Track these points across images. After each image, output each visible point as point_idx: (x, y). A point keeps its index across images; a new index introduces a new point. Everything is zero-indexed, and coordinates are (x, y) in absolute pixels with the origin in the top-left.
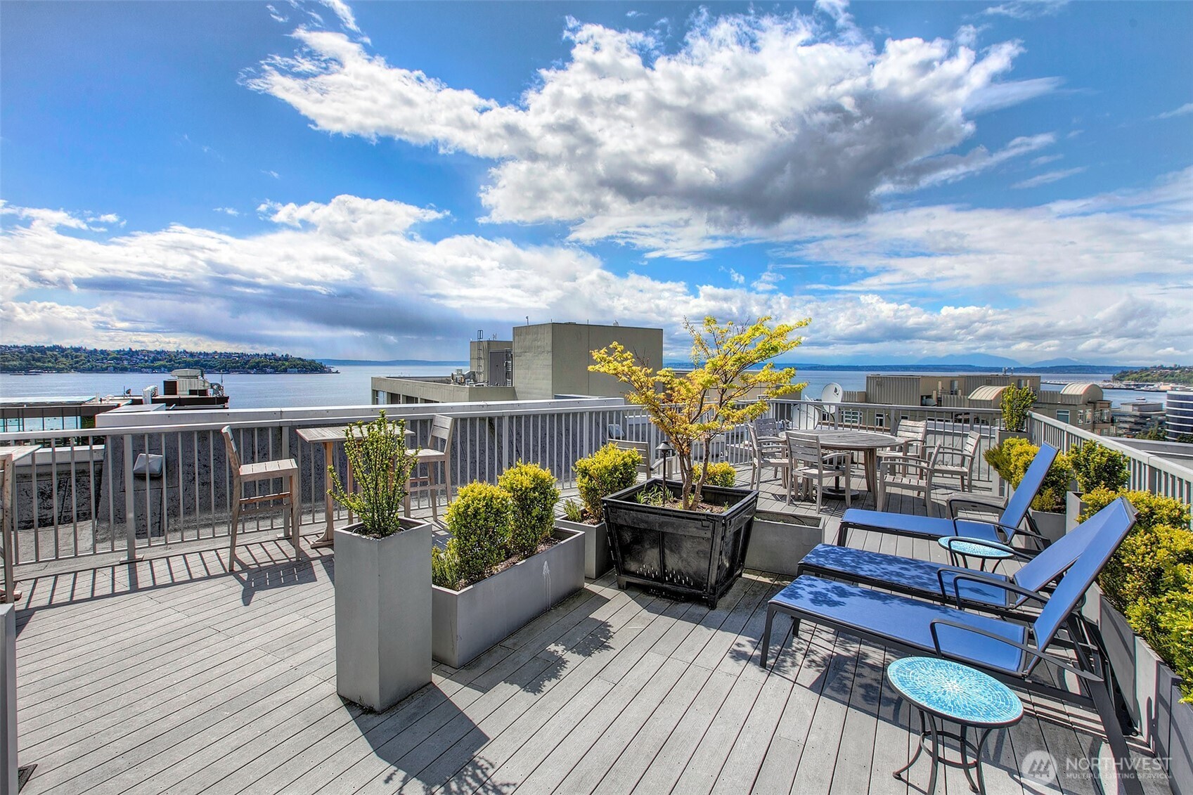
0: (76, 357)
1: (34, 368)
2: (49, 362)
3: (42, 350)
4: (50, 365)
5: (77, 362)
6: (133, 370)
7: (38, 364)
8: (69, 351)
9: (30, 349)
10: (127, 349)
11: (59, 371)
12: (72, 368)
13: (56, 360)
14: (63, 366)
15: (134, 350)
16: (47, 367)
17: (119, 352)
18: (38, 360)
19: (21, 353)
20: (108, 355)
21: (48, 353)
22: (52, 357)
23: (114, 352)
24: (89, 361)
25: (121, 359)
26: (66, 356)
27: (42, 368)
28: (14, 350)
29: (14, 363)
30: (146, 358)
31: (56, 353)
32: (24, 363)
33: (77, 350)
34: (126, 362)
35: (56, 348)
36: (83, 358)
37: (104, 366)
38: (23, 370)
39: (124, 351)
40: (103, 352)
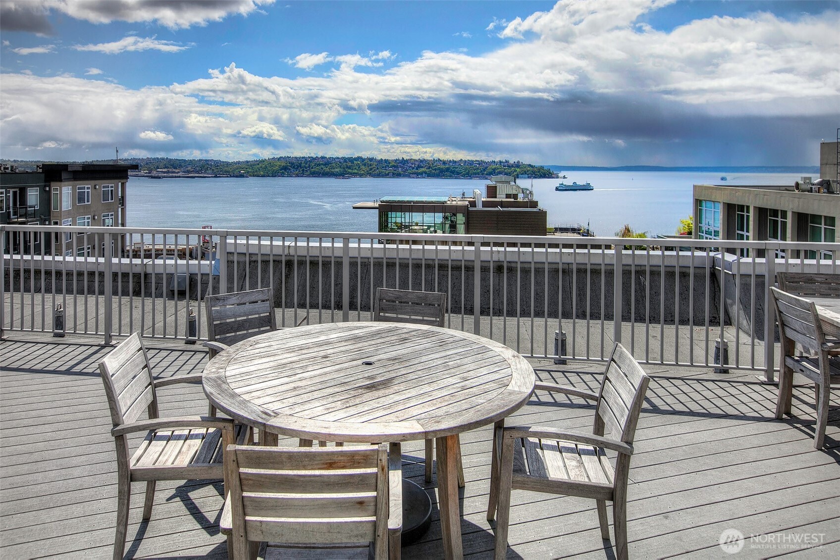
0: (370, 165)
2: (355, 169)
3: (351, 160)
4: (356, 171)
5: (371, 169)
6: (404, 176)
7: (349, 171)
8: (366, 161)
9: (345, 160)
10: (401, 159)
11: (361, 176)
12: (368, 174)
13: (359, 168)
14: (363, 172)
15: (405, 159)
16: (354, 173)
17: (396, 160)
18: (349, 168)
19: (340, 162)
20: (389, 163)
21: (355, 162)
22: (357, 165)
23: (392, 161)
24: (378, 169)
25: (397, 167)
26: (365, 165)
27: (351, 174)
28: (337, 160)
29: (336, 170)
30: (413, 166)
31: (359, 162)
32: (342, 170)
33: (371, 159)
34: (400, 169)
35: (359, 158)
36: (374, 166)
37: (387, 173)
38: (341, 175)
39: (399, 160)
40: (386, 161)
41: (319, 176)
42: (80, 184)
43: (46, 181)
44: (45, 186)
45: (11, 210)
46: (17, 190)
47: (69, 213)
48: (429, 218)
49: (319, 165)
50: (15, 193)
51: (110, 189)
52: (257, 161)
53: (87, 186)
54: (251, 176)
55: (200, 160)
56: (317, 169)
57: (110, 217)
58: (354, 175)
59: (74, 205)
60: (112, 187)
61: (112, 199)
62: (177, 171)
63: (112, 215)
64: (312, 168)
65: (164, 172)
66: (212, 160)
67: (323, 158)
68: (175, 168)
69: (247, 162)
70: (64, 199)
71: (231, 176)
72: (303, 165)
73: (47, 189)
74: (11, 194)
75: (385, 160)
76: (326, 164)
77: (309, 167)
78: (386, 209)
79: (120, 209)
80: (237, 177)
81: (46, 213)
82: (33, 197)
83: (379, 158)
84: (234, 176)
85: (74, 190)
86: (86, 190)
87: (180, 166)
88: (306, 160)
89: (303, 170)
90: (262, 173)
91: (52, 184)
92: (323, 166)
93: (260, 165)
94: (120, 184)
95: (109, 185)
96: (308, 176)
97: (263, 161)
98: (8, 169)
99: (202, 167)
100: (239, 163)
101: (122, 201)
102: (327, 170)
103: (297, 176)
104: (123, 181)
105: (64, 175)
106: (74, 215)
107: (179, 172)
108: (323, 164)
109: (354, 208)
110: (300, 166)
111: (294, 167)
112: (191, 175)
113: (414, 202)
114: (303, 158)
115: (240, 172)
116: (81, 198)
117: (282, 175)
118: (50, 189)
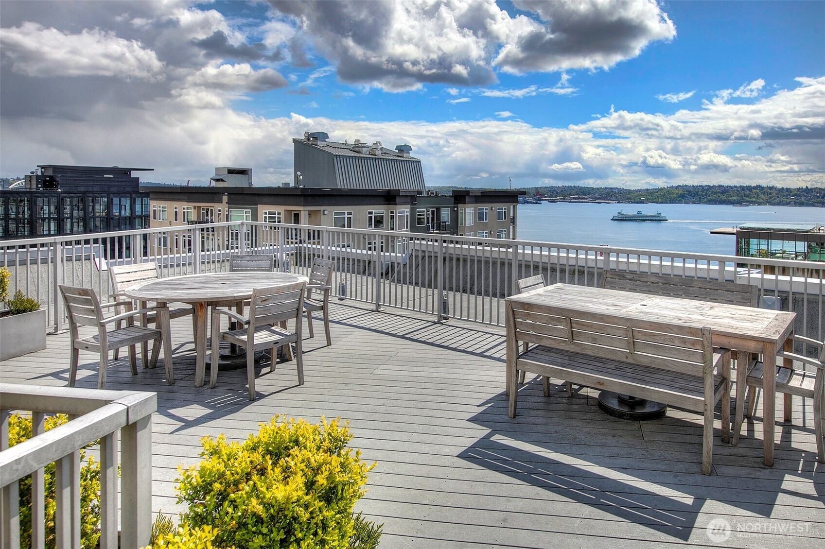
0: (770, 194)
1: (745, 202)
2: (754, 197)
3: (749, 188)
4: (754, 200)
5: (771, 198)
6: (808, 205)
7: (747, 199)
8: (766, 190)
9: (743, 188)
10: (804, 187)
11: (759, 204)
12: (767, 202)
13: (758, 196)
14: (762, 200)
15: (809, 188)
16: (752, 202)
17: (799, 189)
18: (747, 196)
19: (738, 191)
20: (791, 192)
21: (754, 191)
22: (755, 194)
23: (795, 189)
24: (778, 197)
25: (799, 196)
26: (764, 194)
27: (749, 202)
28: (734, 189)
29: (734, 198)
30: (818, 195)
31: (758, 191)
32: (739, 198)
33: (771, 188)
34: (803, 198)
35: (759, 187)
36: (774, 194)
37: (788, 201)
38: (739, 203)
39: (802, 188)
40: (788, 190)
41: (715, 204)
42: (480, 206)
43: (455, 203)
44: (454, 207)
45: (430, 224)
46: (435, 209)
47: (471, 229)
48: (790, 246)
49: (716, 193)
50: (433, 212)
51: (503, 210)
52: (656, 189)
53: (486, 207)
54: (650, 202)
55: (606, 188)
56: (714, 197)
57: (503, 233)
58: (753, 203)
59: (475, 222)
60: (505, 209)
61: (505, 219)
62: (586, 197)
63: (505, 231)
64: (709, 196)
65: (576, 198)
66: (616, 188)
67: (720, 186)
68: (585, 195)
69: (647, 190)
70: (468, 217)
71: (632, 203)
72: (700, 193)
73: (456, 209)
74: (430, 213)
75: (787, 188)
76: (723, 193)
77: (706, 195)
78: (744, 236)
79: (511, 227)
80: (637, 203)
81: (455, 227)
82: (446, 214)
83: (779, 186)
84: (635, 203)
85: (475, 210)
86: (485, 211)
87: (589, 193)
88: (703, 188)
89: (700, 198)
90: (660, 200)
91: (459, 205)
92: (719, 195)
93: (659, 193)
94: (512, 207)
95: (503, 207)
96: (705, 203)
97: (662, 189)
98: (433, 194)
99: (608, 194)
100: (639, 190)
101: (513, 220)
102: (724, 198)
103: (694, 203)
104: (514, 204)
105: (467, 199)
106: (475, 230)
107: (588, 199)
108: (720, 193)
109: (712, 233)
110: (697, 194)
111: (691, 195)
112: (598, 201)
113: (774, 230)
114: (700, 186)
115: (640, 199)
116: (481, 216)
117: (680, 202)
118: (457, 209)
